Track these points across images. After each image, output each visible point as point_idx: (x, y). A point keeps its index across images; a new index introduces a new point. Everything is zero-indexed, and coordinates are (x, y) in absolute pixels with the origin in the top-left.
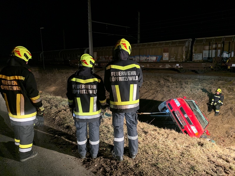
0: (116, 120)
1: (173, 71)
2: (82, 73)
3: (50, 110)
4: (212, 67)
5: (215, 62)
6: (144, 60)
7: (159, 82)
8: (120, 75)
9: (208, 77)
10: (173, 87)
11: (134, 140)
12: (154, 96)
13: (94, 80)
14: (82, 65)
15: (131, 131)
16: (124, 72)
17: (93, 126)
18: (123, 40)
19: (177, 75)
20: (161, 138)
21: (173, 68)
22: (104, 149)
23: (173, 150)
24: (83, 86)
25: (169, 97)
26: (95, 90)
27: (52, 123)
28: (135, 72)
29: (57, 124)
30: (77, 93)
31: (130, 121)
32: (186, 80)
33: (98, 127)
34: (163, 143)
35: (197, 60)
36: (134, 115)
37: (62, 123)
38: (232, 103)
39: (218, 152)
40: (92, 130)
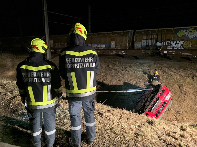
0: (73, 108)
1: (119, 57)
2: (33, 59)
3: (4, 96)
4: (149, 53)
5: (151, 49)
6: (95, 47)
7: (109, 66)
8: (76, 62)
9: (147, 61)
10: (120, 70)
11: (91, 127)
12: (105, 78)
13: (47, 67)
14: (32, 51)
15: (88, 118)
16: (81, 58)
17: (48, 116)
18: (78, 24)
19: (122, 60)
20: (115, 119)
21: (119, 54)
22: (61, 137)
23: (127, 132)
24: (35, 74)
25: (117, 78)
26: (48, 78)
27: (5, 110)
28: (92, 59)
29: (11, 111)
30: (28, 81)
31: (87, 108)
32: (130, 64)
33: (53, 116)
34: (117, 124)
35: (137, 48)
36: (92, 102)
37: (17, 109)
38: (166, 82)
39: (165, 129)
40: (47, 120)
